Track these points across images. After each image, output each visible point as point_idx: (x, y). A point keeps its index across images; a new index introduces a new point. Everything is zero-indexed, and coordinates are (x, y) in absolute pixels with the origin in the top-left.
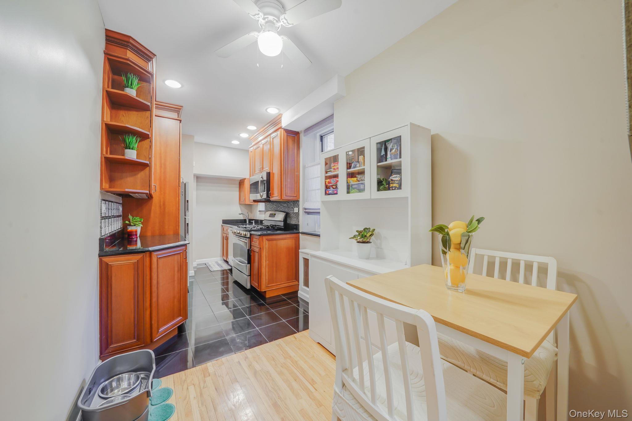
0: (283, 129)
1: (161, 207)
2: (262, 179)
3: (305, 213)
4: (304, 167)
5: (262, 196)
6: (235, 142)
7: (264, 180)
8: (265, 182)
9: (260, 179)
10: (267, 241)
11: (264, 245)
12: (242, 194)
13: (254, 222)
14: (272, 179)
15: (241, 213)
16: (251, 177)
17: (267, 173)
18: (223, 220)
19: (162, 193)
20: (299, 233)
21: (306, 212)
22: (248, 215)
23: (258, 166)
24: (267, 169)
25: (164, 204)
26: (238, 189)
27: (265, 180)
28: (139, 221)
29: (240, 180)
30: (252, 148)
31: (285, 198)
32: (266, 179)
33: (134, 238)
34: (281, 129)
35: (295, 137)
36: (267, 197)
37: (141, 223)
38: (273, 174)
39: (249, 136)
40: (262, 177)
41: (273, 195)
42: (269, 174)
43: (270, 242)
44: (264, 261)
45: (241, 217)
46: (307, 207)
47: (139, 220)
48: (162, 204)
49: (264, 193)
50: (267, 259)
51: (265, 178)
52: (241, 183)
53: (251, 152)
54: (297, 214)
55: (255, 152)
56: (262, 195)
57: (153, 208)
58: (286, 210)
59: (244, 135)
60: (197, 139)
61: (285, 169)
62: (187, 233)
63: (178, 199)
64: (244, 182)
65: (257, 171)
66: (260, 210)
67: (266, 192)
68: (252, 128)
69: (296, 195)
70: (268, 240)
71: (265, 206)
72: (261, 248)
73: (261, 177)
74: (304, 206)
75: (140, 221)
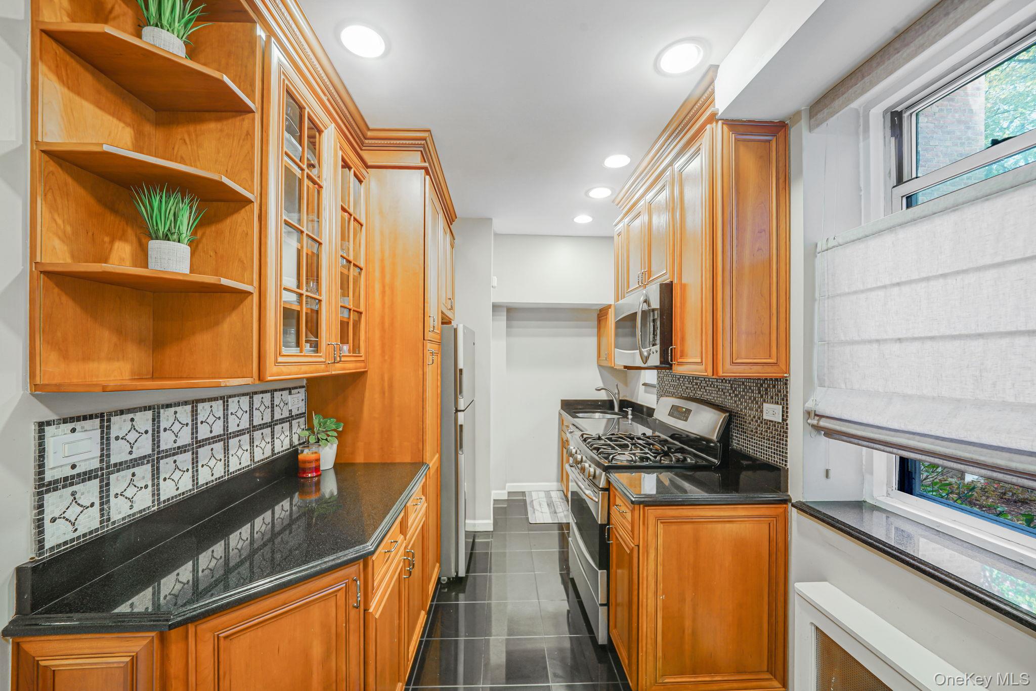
0: (720, 122)
1: (384, 393)
2: (645, 307)
3: (814, 433)
4: (811, 252)
5: (647, 358)
6: (583, 219)
7: (653, 310)
8: (656, 317)
9: (641, 307)
10: (660, 526)
11: (650, 538)
12: (604, 341)
13: (630, 412)
14: (678, 305)
15: (601, 385)
16: (618, 300)
17: (661, 285)
18: (562, 401)
19: (386, 358)
20: (786, 501)
21: (817, 428)
22: (617, 392)
23: (636, 271)
24: (662, 274)
25: (391, 386)
26: (596, 330)
27: (656, 309)
28: (332, 430)
29: (601, 310)
30: (621, 225)
31: (727, 370)
32: (659, 307)
33: (312, 477)
34: (714, 124)
35: (769, 141)
36: (661, 363)
37: (336, 435)
38: (683, 287)
39: (612, 189)
40: (645, 301)
41: (682, 356)
42: (667, 290)
43: (674, 527)
44: (651, 595)
45: (603, 396)
46: (822, 409)
47: (334, 427)
48: (386, 384)
49: (654, 349)
50: (661, 586)
51: (655, 304)
52: (602, 314)
53: (619, 235)
54: (780, 430)
55: (628, 231)
56: (646, 354)
57: (367, 394)
58: (729, 403)
59: (600, 193)
60: (500, 224)
61: (728, 267)
62: (460, 448)
63: (421, 372)
64: (607, 314)
65: (634, 285)
66: (647, 382)
67: (658, 347)
68: (617, 161)
69: (774, 361)
70: (666, 521)
71: (659, 377)
72: (638, 546)
73: (642, 299)
74: (810, 405)
75: (335, 430)
